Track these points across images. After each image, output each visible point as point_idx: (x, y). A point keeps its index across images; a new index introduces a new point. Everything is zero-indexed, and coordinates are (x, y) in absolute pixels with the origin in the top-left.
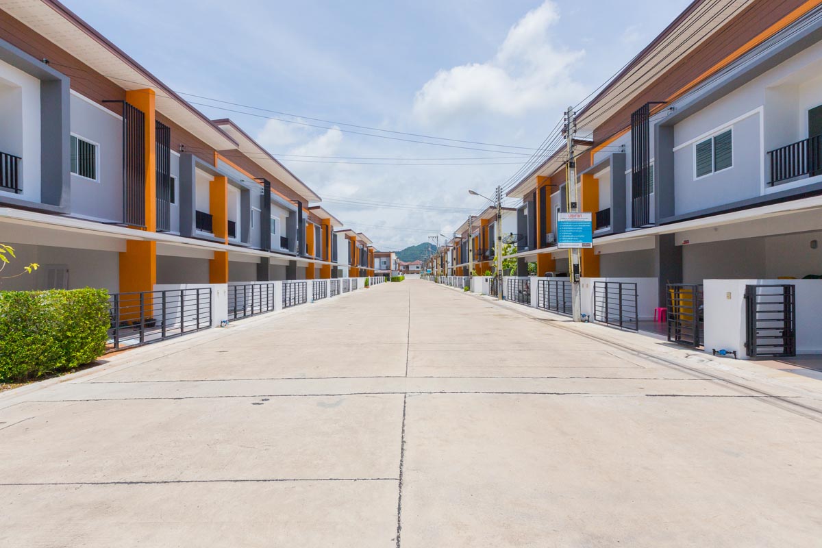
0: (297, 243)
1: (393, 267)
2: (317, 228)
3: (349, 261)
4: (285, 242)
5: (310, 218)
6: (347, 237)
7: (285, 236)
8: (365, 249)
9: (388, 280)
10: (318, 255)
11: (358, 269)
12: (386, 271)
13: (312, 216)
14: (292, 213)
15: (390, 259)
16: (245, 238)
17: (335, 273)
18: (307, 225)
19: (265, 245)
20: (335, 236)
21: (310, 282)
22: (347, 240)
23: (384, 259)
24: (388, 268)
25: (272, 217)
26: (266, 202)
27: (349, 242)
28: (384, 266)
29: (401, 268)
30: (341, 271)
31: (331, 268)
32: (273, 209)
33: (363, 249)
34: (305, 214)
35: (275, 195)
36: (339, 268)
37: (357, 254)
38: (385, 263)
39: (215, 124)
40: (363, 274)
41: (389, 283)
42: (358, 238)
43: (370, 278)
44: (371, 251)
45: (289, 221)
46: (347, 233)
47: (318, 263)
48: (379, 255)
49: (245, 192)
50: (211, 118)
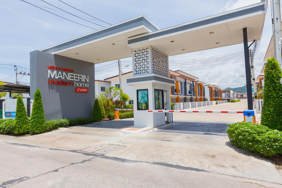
0: (193, 92)
1: (231, 96)
2: (198, 87)
3: (210, 95)
4: (190, 92)
5: (196, 84)
6: (209, 87)
7: (189, 91)
8: (217, 90)
9: (229, 102)
10: (199, 95)
11: (214, 98)
12: (228, 98)
13: (197, 84)
14: (191, 84)
15: (230, 93)
16: (181, 93)
17: (205, 100)
18: (195, 86)
19: (185, 94)
20: (204, 88)
21: (197, 102)
22: (209, 88)
23: (227, 93)
24: (229, 97)
25: (187, 87)
26: (185, 83)
27: (209, 89)
28: (227, 96)
29: (239, 96)
30: (207, 99)
31: (203, 98)
32: (187, 84)
33: (216, 90)
34: (194, 83)
35: (187, 81)
36: (206, 98)
37: (213, 93)
38: (228, 95)
39: (175, 72)
40: (216, 100)
41: (230, 103)
42: (213, 87)
43: (218, 101)
44: (220, 91)
45: (190, 87)
46: (209, 86)
47: (199, 97)
48: (224, 92)
49: (181, 83)
50: (174, 71)
